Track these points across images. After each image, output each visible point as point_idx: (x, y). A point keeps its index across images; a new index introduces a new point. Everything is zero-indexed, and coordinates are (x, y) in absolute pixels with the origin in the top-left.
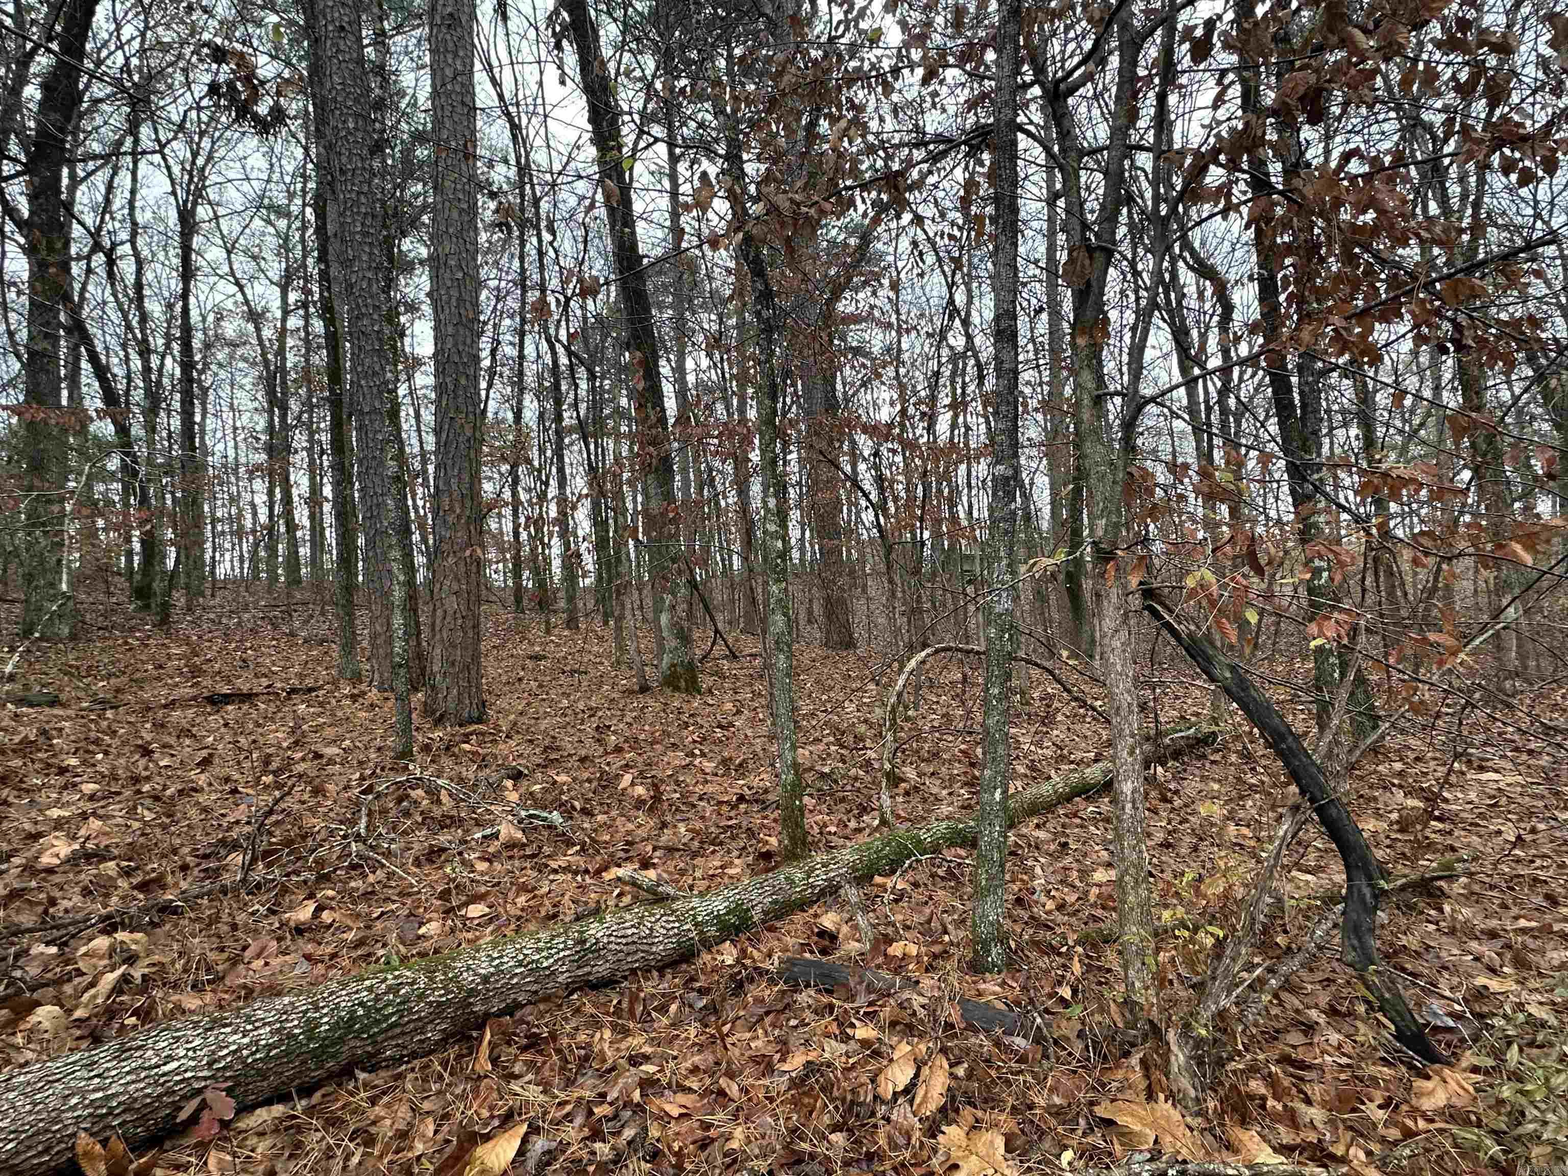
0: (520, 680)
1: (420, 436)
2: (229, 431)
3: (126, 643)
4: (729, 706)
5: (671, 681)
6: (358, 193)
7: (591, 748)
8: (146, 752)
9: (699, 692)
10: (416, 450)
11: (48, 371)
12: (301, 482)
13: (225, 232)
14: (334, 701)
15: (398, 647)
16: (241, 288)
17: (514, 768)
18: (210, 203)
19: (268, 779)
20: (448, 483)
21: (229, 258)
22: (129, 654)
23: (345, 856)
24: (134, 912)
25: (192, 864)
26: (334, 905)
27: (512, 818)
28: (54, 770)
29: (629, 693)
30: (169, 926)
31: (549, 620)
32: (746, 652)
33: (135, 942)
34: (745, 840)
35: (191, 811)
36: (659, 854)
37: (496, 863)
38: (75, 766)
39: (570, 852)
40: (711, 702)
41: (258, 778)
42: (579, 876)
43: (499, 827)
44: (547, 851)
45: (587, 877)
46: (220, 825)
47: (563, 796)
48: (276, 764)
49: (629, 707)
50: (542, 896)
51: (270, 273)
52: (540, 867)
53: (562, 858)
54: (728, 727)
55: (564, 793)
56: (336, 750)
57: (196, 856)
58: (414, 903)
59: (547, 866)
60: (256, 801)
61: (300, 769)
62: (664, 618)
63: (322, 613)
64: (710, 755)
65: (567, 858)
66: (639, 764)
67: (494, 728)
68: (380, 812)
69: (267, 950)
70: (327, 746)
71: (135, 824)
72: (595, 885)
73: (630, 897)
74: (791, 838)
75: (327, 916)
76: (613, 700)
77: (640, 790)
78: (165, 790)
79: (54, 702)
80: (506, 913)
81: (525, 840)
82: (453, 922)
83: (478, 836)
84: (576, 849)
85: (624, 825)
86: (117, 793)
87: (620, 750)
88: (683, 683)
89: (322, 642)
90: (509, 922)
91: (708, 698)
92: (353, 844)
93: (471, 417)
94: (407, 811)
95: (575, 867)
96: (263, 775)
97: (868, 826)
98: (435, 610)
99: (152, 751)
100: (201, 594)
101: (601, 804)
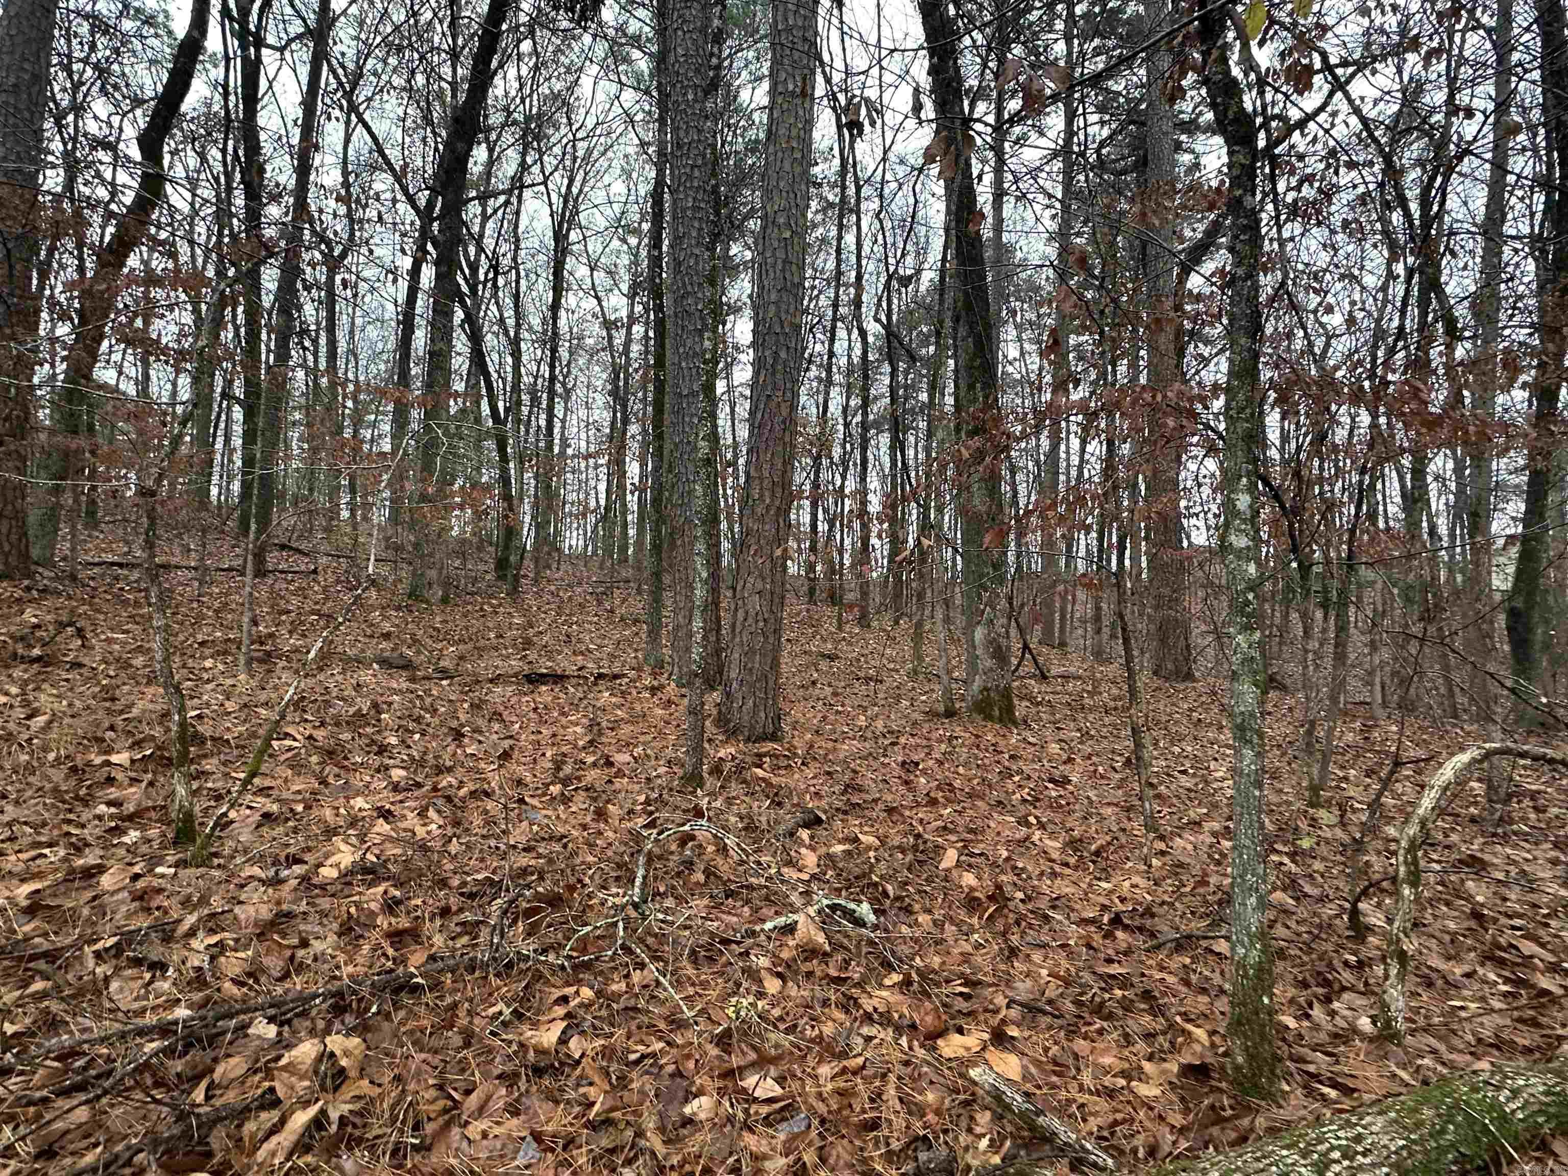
0: (814, 683)
2: (583, 426)
3: (482, 609)
4: (1054, 748)
5: (983, 708)
6: (693, 167)
7: (896, 795)
8: (458, 735)
9: (1016, 725)
10: (730, 441)
11: (442, 370)
12: (633, 469)
13: (590, 253)
14: (634, 692)
15: (696, 653)
16: (599, 301)
17: (811, 811)
18: (581, 228)
19: (555, 789)
20: (759, 468)
21: (592, 275)
22: (482, 620)
23: (611, 937)
24: (365, 991)
25: (454, 908)
26: (587, 1024)
27: (812, 911)
28: (375, 748)
29: (932, 715)
30: (402, 1014)
31: (840, 615)
32: (1054, 671)
33: (347, 1053)
34: (1148, 1018)
35: (477, 821)
36: (1014, 1013)
37: (790, 984)
38: (393, 746)
39: (887, 982)
40: (1031, 740)
41: (547, 786)
42: (904, 1038)
43: (795, 917)
44: (856, 972)
45: (916, 1043)
46: (497, 848)
47: (871, 871)
48: (567, 769)
49: (935, 735)
50: (855, 1073)
51: (622, 286)
52: (848, 1004)
53: (878, 993)
54: (1063, 782)
55: (872, 866)
56: (627, 758)
57: (462, 894)
58: (683, 1046)
59: (858, 1006)
60: (539, 816)
61: (589, 779)
62: (979, 634)
63: (639, 591)
64: (1050, 827)
65: (885, 994)
66: (960, 829)
67: (789, 750)
68: (660, 858)
69: (491, 1104)
70: (619, 751)
71: (421, 832)
72: (929, 1064)
73: (988, 1114)
74: (1251, 1057)
75: (575, 1046)
76: (915, 723)
77: (969, 879)
78: (459, 788)
79: (407, 666)
80: (805, 1103)
81: (827, 948)
82: (732, 1105)
83: (769, 925)
84: (896, 978)
85: (956, 941)
86: (419, 785)
87: (933, 802)
88: (997, 713)
89: (636, 621)
90: (809, 1126)
91: (1027, 734)
92: (621, 924)
93: (789, 394)
94: (689, 864)
95: (896, 1016)
96: (552, 783)
97: (1355, 1030)
98: (736, 610)
99: (463, 736)
100: (549, 567)
101: (920, 892)
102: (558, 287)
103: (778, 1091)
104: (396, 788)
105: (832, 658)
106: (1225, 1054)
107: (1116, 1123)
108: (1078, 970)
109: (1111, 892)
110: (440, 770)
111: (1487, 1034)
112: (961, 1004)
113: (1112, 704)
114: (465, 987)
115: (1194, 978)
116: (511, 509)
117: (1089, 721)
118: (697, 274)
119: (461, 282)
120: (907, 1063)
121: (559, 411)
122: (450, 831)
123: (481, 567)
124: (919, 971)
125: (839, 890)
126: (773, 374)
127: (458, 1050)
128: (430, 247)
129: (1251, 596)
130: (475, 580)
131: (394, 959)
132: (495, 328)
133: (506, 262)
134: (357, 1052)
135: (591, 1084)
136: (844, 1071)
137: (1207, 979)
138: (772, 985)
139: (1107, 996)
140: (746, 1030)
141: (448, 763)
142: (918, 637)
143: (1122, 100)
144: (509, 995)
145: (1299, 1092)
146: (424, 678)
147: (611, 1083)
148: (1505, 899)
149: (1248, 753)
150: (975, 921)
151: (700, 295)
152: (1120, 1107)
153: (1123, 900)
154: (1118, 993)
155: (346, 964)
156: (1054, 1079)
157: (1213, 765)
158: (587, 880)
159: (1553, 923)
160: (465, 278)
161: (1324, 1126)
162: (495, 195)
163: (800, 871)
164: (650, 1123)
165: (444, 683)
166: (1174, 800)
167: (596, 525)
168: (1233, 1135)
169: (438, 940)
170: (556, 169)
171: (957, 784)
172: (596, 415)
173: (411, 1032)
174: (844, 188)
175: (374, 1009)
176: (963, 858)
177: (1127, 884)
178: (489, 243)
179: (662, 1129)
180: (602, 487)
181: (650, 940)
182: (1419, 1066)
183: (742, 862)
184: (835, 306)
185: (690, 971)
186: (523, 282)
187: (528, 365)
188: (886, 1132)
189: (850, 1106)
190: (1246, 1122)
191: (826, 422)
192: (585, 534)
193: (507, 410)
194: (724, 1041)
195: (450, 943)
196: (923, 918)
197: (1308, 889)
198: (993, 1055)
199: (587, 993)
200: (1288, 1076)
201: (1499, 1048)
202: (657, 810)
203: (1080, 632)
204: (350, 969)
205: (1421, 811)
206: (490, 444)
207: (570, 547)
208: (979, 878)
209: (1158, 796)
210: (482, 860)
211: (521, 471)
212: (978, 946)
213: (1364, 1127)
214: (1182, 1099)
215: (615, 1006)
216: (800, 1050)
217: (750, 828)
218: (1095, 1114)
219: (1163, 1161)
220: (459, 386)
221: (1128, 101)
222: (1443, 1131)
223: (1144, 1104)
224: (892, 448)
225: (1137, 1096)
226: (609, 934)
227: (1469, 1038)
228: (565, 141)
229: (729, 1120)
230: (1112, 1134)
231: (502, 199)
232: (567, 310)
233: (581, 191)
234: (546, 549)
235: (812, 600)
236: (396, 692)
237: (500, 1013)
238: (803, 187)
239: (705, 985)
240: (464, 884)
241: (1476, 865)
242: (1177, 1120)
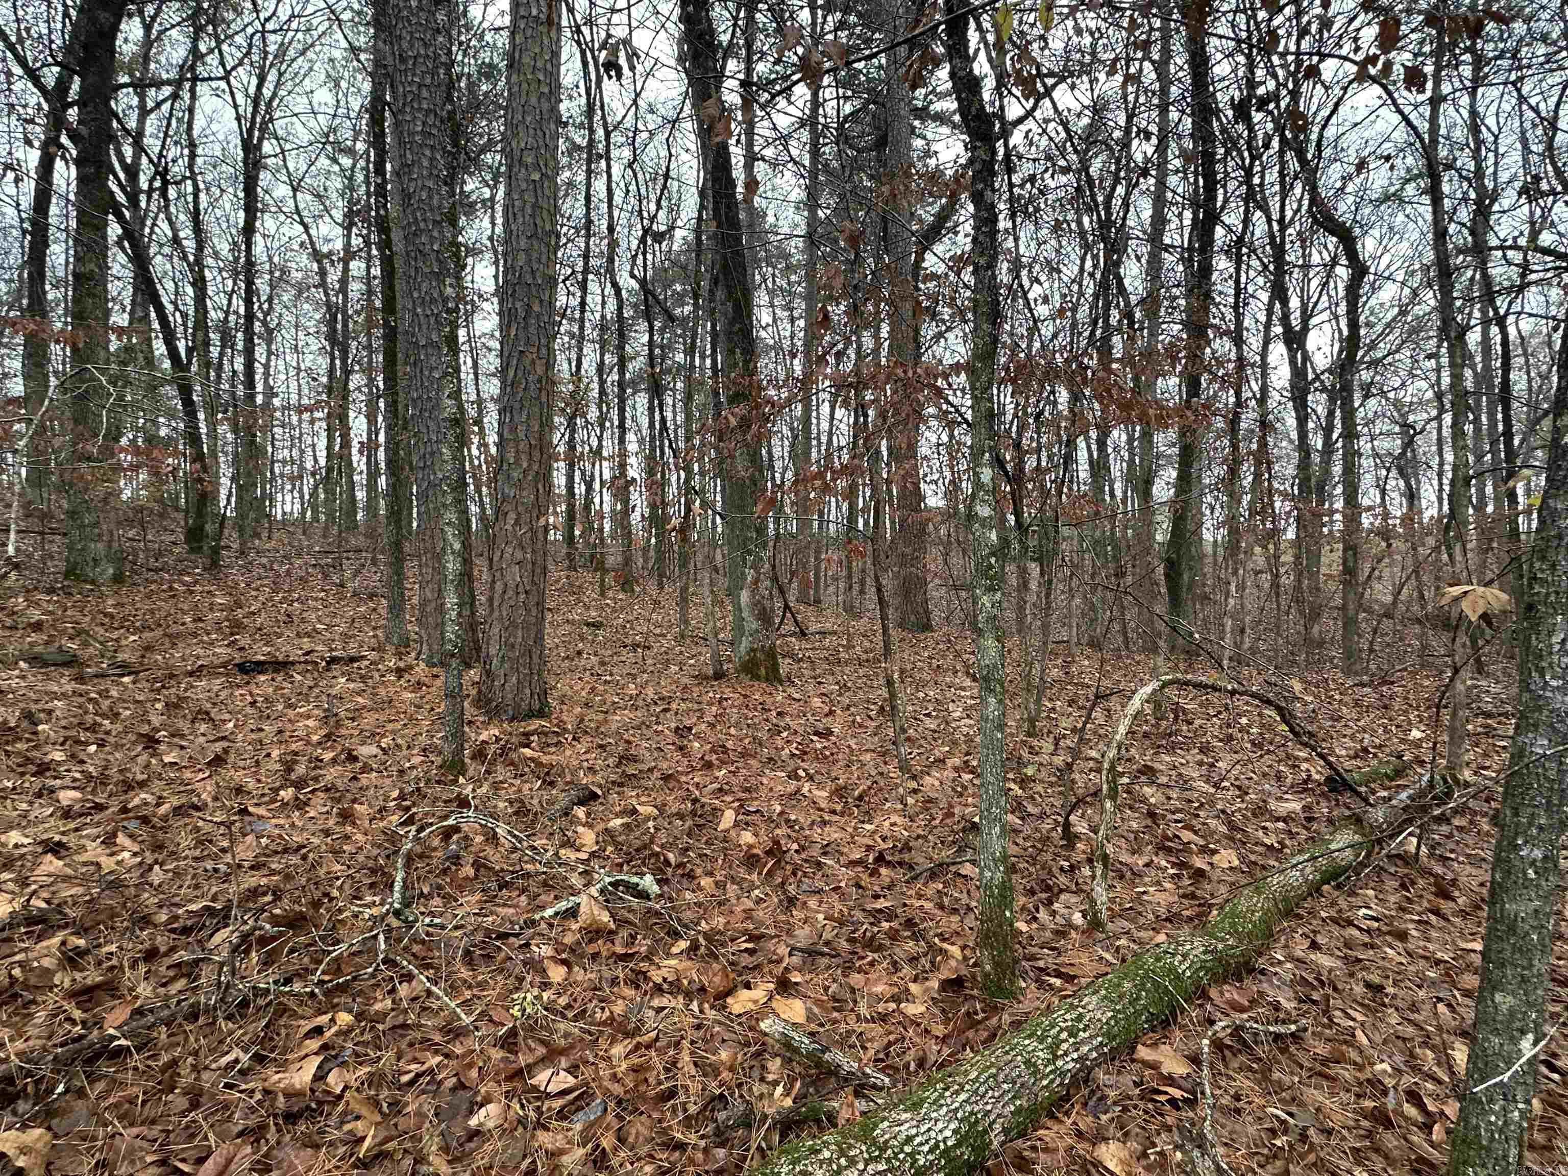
0: (579, 653)
1: (477, 384)
2: (292, 372)
3: (171, 588)
4: (816, 702)
5: (750, 668)
7: (672, 762)
8: (150, 742)
9: (781, 682)
10: (473, 397)
11: (94, 296)
12: (359, 425)
13: (291, 170)
14: (376, 675)
15: (451, 631)
16: (306, 227)
17: (586, 787)
18: (277, 139)
19: (287, 794)
20: (513, 430)
21: (295, 197)
22: (172, 601)
23: (369, 951)
24: (45, 1070)
25: (163, 949)
26: (348, 1052)
27: (594, 891)
28: (32, 768)
29: (701, 678)
30: (100, 1086)
31: (603, 581)
32: (812, 629)
33: (23, 1150)
34: (911, 943)
35: (185, 841)
36: (796, 960)
37: (576, 969)
38: (59, 763)
39: (675, 950)
40: (796, 696)
41: (276, 791)
42: (695, 1003)
43: (577, 899)
44: (643, 946)
45: (706, 1006)
46: (216, 870)
47: (652, 842)
48: (301, 769)
49: (705, 699)
50: (648, 1047)
51: (334, 212)
52: (637, 979)
53: (666, 962)
54: (826, 734)
55: (653, 837)
56: (374, 750)
57: (173, 931)
58: (464, 1056)
59: (647, 979)
60: (269, 827)
61: (328, 777)
62: (745, 596)
63: (374, 562)
64: (818, 777)
65: (673, 962)
66: (736, 789)
67: (558, 726)
68: (421, 856)
69: (233, 1167)
70: (363, 743)
71: (108, 863)
72: (720, 1023)
73: (778, 1060)
74: (997, 965)
75: (335, 1080)
76: (686, 687)
77: (747, 837)
78: (158, 805)
79: (71, 662)
80: (600, 1087)
81: (612, 926)
82: (522, 1106)
83: (549, 912)
84: (683, 945)
85: (738, 899)
86: (99, 808)
87: (709, 765)
88: (763, 671)
89: (371, 596)
90: (606, 1109)
91: (792, 690)
92: (381, 937)
93: (544, 351)
94: (456, 859)
95: (685, 982)
96: (282, 787)
97: (1070, 925)
98: (494, 582)
99: (158, 742)
100: (258, 535)
101: (700, 856)
102: (252, 207)
103: (571, 1081)
104: (67, 814)
105: (596, 625)
106: (975, 965)
107: (890, 1043)
108: (851, 909)
109: (875, 832)
110: (129, 786)
111: (1163, 912)
112: (746, 960)
113: (865, 656)
114: (186, 1039)
115: (946, 901)
116: (205, 469)
117: (847, 673)
118: (432, 210)
119: (115, 188)
120: (698, 1027)
121: (260, 353)
122: (149, 858)
123: (168, 538)
124: (706, 935)
125: (621, 865)
126: (526, 328)
127: (183, 1114)
128: (64, 140)
129: (993, 560)
130: (158, 555)
131: (84, 1023)
132: (167, 250)
133: (178, 169)
134: (39, 1145)
135: (358, 1118)
136: (638, 1047)
137: (957, 900)
138: (557, 974)
139: (876, 929)
140: (532, 1026)
141: (140, 777)
142: (684, 601)
143: (863, 78)
144: (246, 1039)
145: (1033, 985)
146: (96, 676)
147: (381, 1112)
148: (1169, 798)
149: (992, 700)
150: (755, 877)
151: (435, 234)
152: (892, 1028)
153: (884, 839)
154: (886, 925)
155: (12, 1040)
156: (835, 1014)
157: (951, 707)
158: (335, 893)
159: (1201, 813)
160: (120, 184)
161: (1054, 1012)
162: (158, 84)
163: (578, 850)
164: (432, 1145)
165: (126, 679)
166: (922, 742)
167: (316, 487)
168: (986, 1034)
169: (144, 990)
170: (241, 63)
171: (730, 744)
172: (307, 361)
173: (116, 1106)
174: (592, 131)
175: (60, 1088)
176: (740, 817)
177: (887, 823)
178: (152, 144)
179: (445, 1149)
180: (322, 443)
181: (416, 948)
182: (1118, 948)
183: (515, 849)
184: (586, 257)
185: (465, 973)
186: (203, 196)
187: (216, 299)
188: (683, 1098)
189: (646, 1080)
190: (994, 1021)
191: (580, 380)
192: (302, 497)
193: (190, 351)
194: (509, 1042)
195: (162, 991)
196: (705, 882)
197: (1030, 809)
198: (779, 1003)
199: (344, 1018)
200: (1024, 975)
201: (1171, 922)
202: (414, 804)
203: (831, 589)
204: (20, 1045)
205: (1118, 737)
206: (170, 390)
207: (284, 513)
208: (756, 835)
209: (908, 739)
210: (197, 887)
211: (213, 425)
212: (759, 901)
213: (1084, 1007)
214: (943, 1011)
215: (380, 1027)
216: (590, 1034)
217: (521, 811)
218: (871, 1040)
219: (930, 1069)
220: (120, 319)
221: (869, 80)
222: (1138, 998)
223: (913, 1022)
224: (651, 410)
225: (905, 1016)
226: (368, 949)
227: (1150, 917)
228: (250, 30)
229: (519, 1122)
230: (887, 1055)
231: (167, 91)
232: (264, 236)
233: (275, 94)
234: (252, 515)
235: (572, 567)
236: (55, 696)
237: (237, 1061)
238: (553, 126)
239: (482, 985)
240: (176, 918)
241: (1148, 771)
242: (939, 1030)
